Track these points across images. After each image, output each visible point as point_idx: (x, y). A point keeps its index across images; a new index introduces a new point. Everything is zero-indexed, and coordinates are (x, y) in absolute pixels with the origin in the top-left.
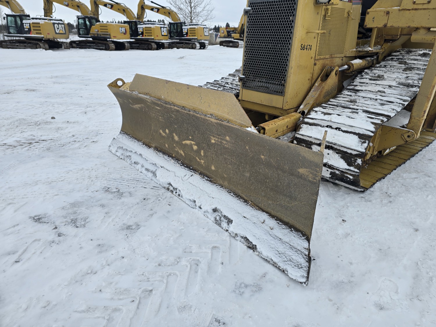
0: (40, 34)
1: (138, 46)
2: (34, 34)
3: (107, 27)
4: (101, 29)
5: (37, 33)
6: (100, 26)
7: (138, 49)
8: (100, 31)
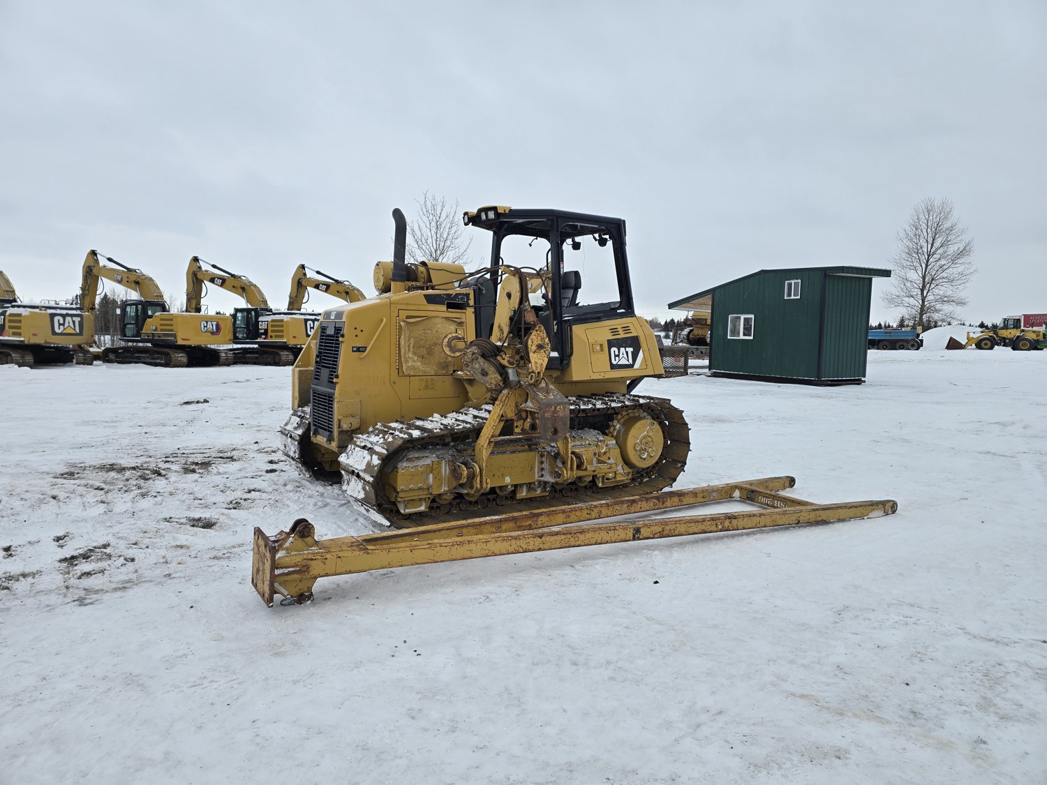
0: (19, 334)
1: (256, 358)
2: (9, 336)
3: (172, 320)
4: (161, 325)
5: (14, 334)
6: (161, 320)
7: (255, 363)
8: (159, 327)
